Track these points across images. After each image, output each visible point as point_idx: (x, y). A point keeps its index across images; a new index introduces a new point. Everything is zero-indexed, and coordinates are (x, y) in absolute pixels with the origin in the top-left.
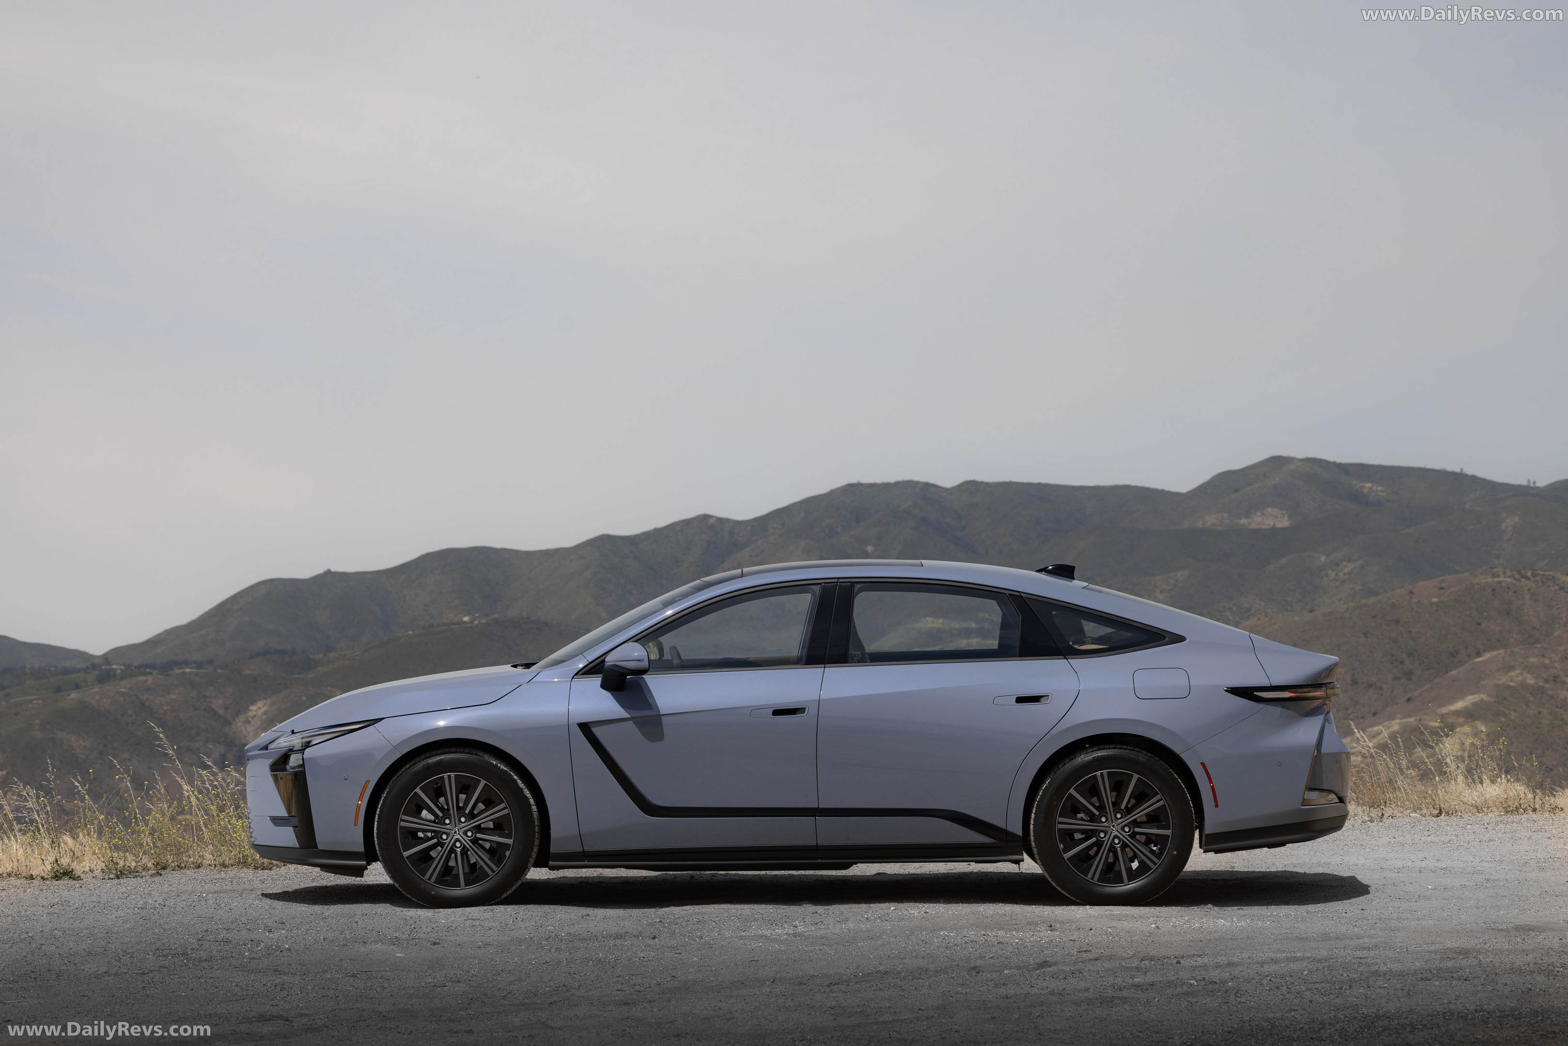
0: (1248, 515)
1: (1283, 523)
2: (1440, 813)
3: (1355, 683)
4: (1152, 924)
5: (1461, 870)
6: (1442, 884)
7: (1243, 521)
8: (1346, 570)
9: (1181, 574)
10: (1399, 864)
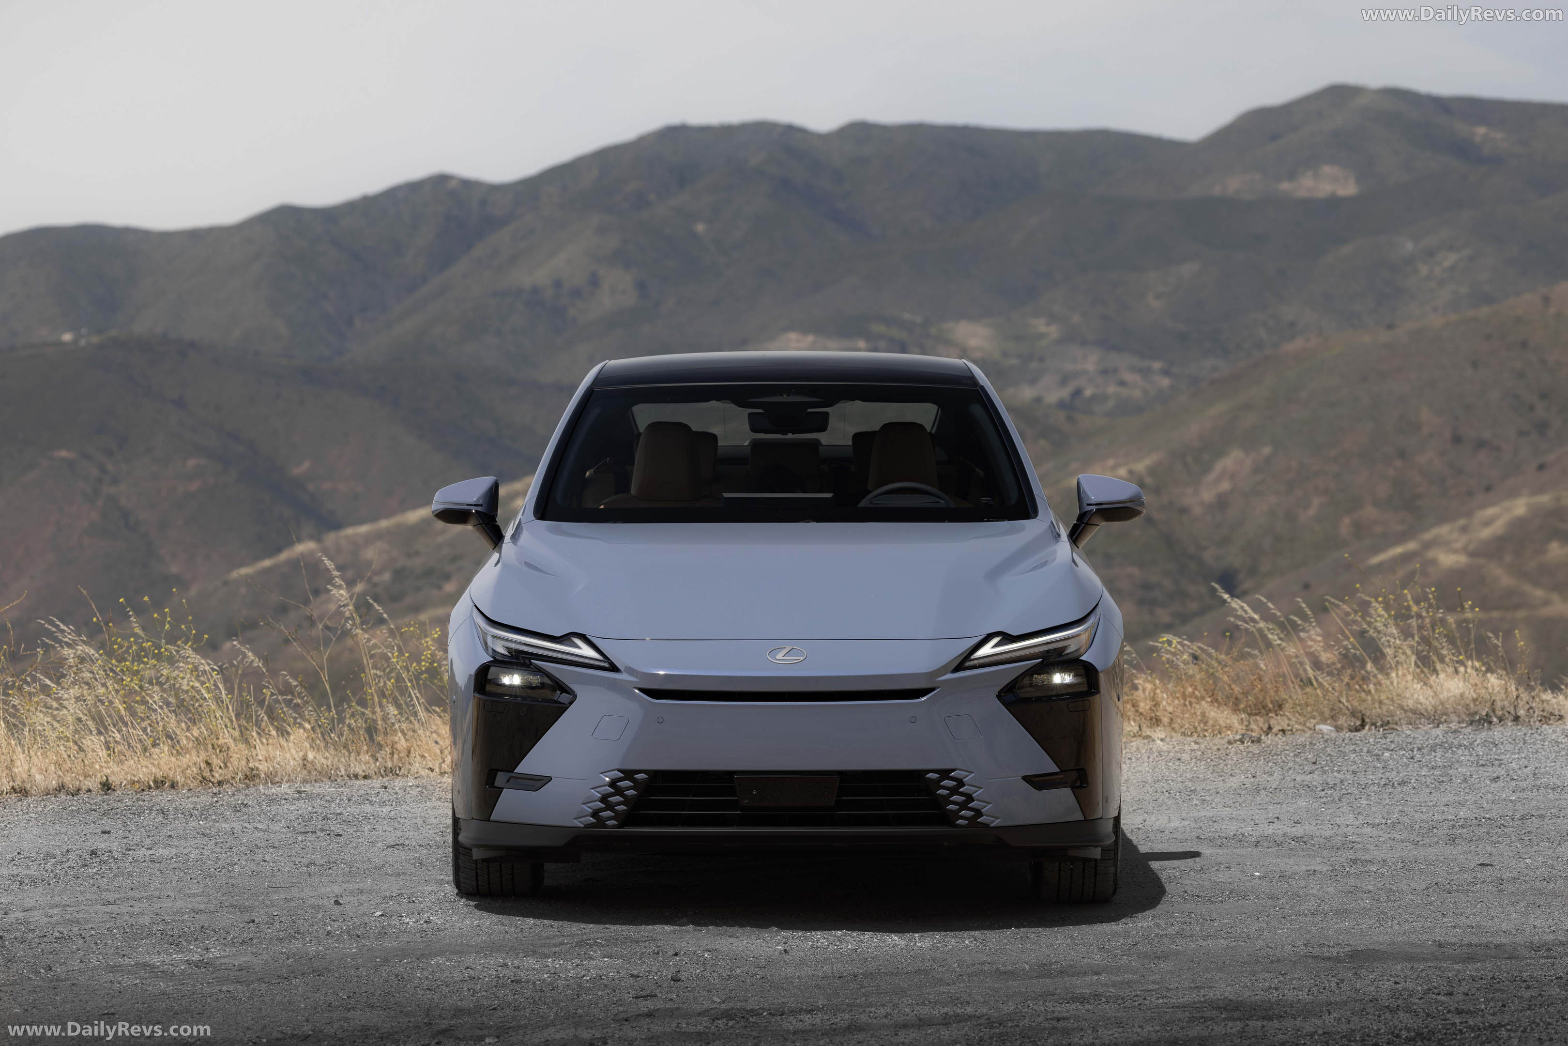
0: (1292, 176)
1: (1348, 189)
2: (1363, 726)
3: (1457, 440)
4: (778, 944)
5: (1322, 841)
6: (1277, 869)
7: (1285, 186)
8: (1447, 264)
9: (1188, 269)
10: (1231, 828)
